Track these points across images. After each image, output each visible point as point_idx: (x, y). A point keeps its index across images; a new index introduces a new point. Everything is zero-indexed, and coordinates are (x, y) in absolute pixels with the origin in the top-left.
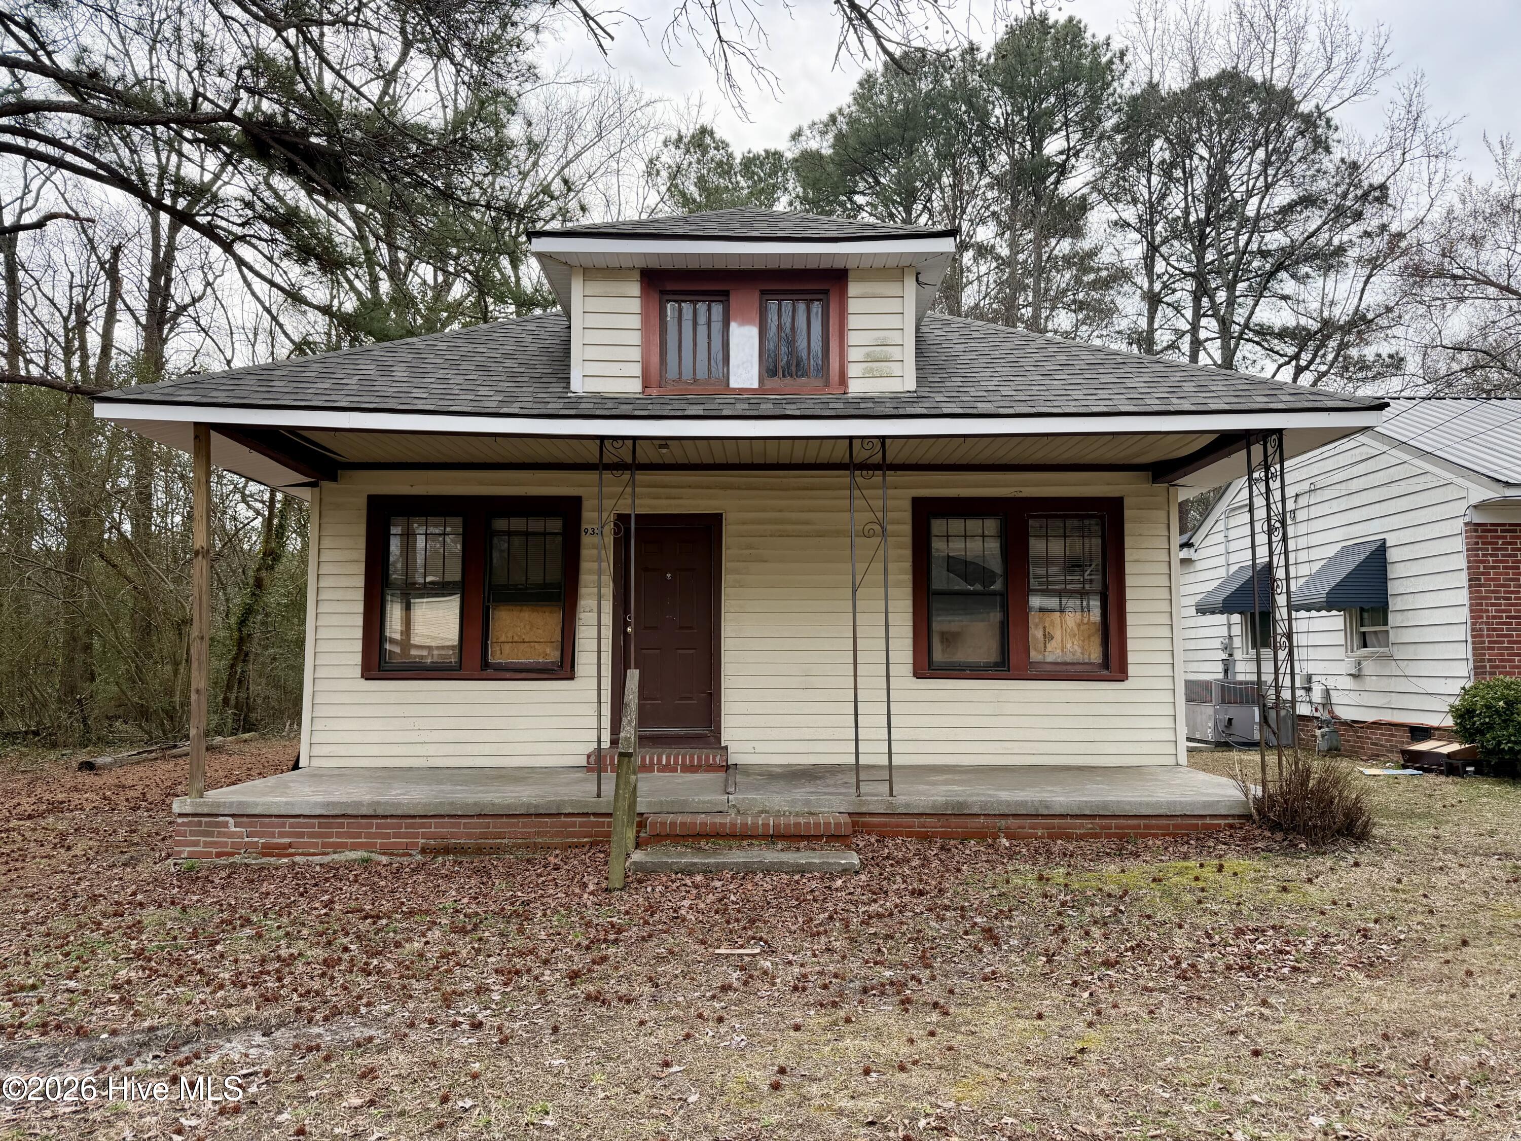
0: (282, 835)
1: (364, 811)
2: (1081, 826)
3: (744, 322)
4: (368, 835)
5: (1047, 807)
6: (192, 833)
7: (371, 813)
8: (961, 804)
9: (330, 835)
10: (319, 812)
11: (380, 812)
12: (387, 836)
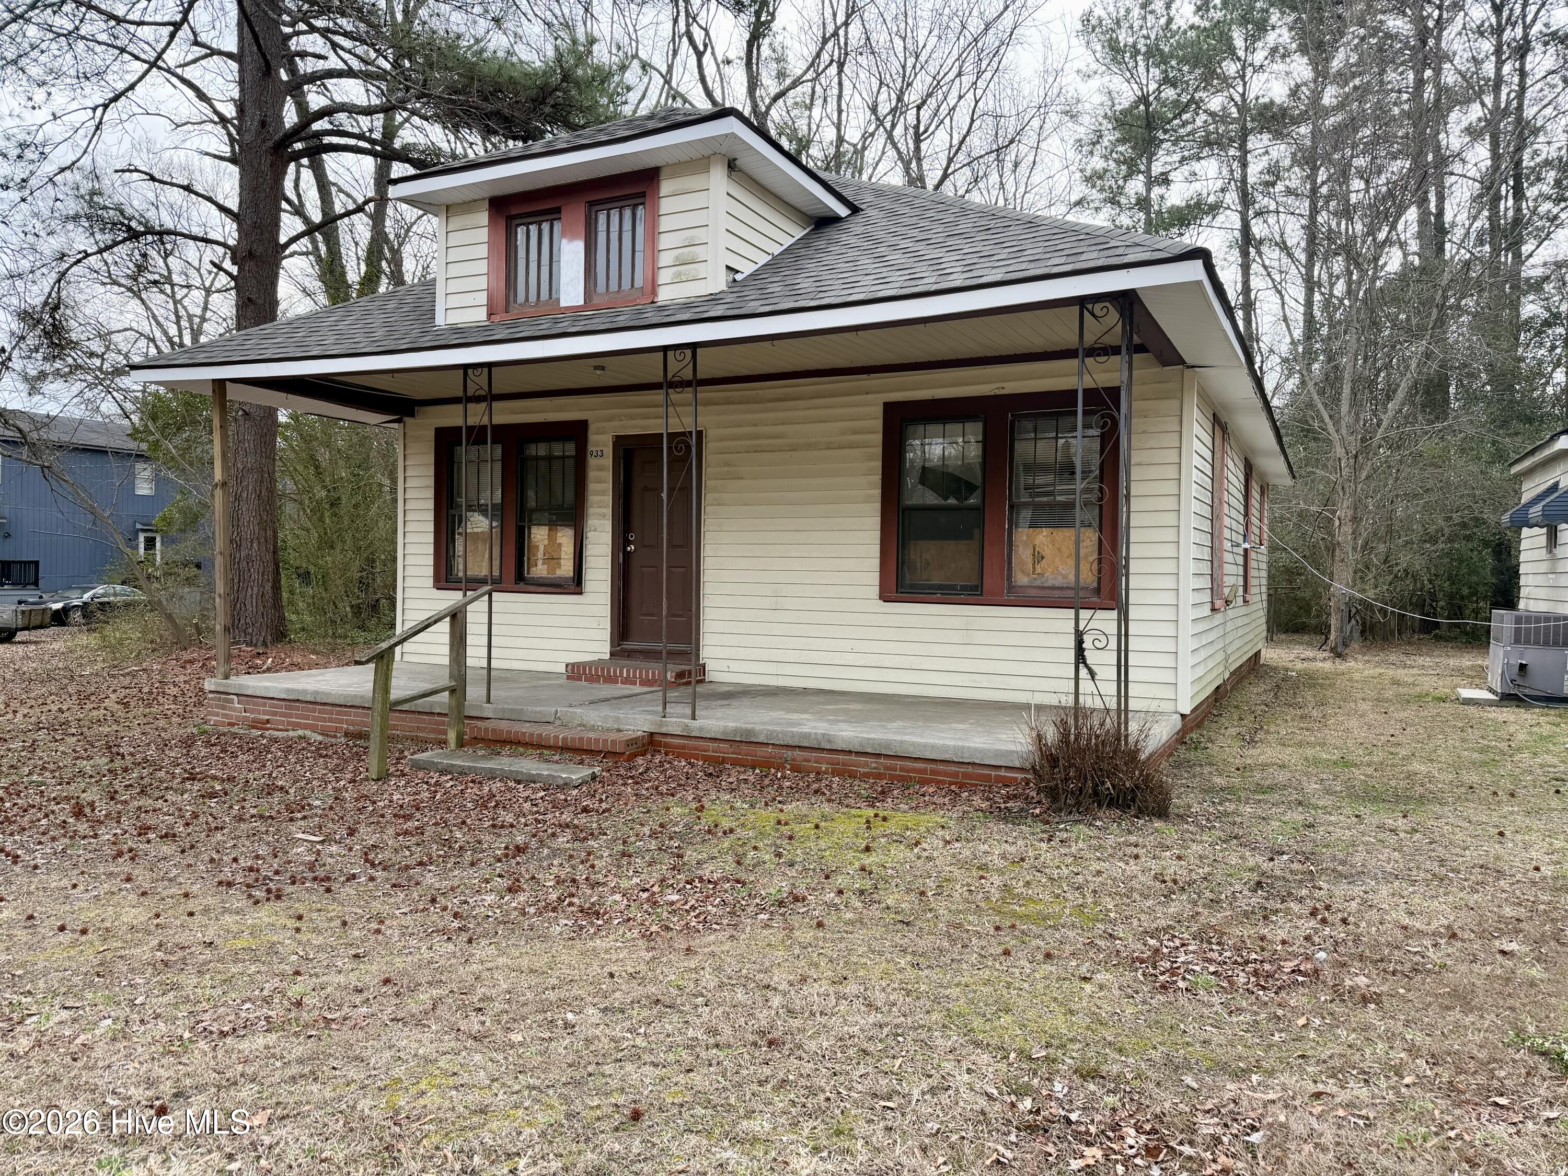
0: (265, 713)
1: (309, 698)
2: (866, 765)
3: (573, 237)
4: (314, 718)
5: (829, 741)
6: (217, 706)
7: (313, 700)
8: (749, 732)
9: (291, 716)
10: (283, 696)
11: (318, 700)
12: (324, 720)
